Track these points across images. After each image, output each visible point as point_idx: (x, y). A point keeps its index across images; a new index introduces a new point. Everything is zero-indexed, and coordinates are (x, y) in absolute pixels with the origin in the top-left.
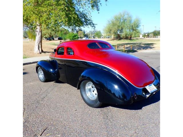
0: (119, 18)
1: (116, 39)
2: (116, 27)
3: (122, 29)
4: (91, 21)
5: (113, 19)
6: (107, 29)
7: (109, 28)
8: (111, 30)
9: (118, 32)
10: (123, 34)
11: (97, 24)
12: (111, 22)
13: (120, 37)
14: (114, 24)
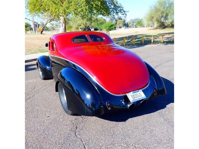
0: (164, 2)
1: (160, 28)
2: (159, 13)
3: (167, 15)
4: (122, 8)
5: (156, 4)
6: (148, 16)
7: (151, 15)
8: (153, 18)
9: (162, 20)
10: (168, 21)
11: (128, 12)
12: (153, 8)
13: (164, 25)
14: (157, 10)
